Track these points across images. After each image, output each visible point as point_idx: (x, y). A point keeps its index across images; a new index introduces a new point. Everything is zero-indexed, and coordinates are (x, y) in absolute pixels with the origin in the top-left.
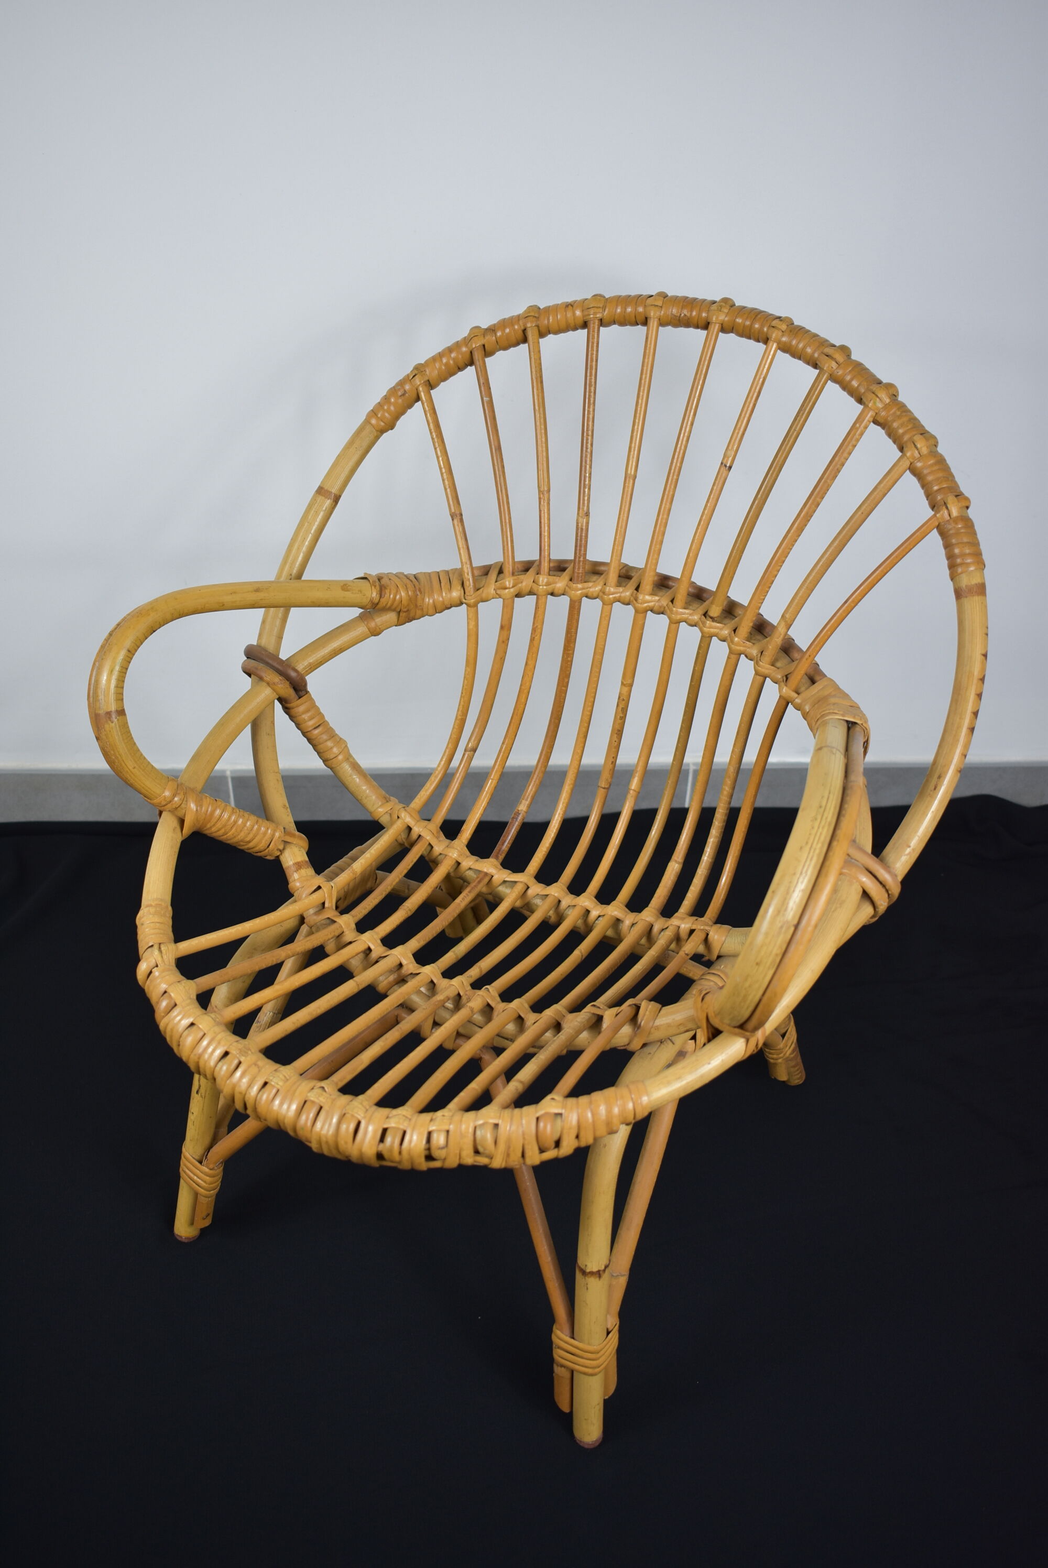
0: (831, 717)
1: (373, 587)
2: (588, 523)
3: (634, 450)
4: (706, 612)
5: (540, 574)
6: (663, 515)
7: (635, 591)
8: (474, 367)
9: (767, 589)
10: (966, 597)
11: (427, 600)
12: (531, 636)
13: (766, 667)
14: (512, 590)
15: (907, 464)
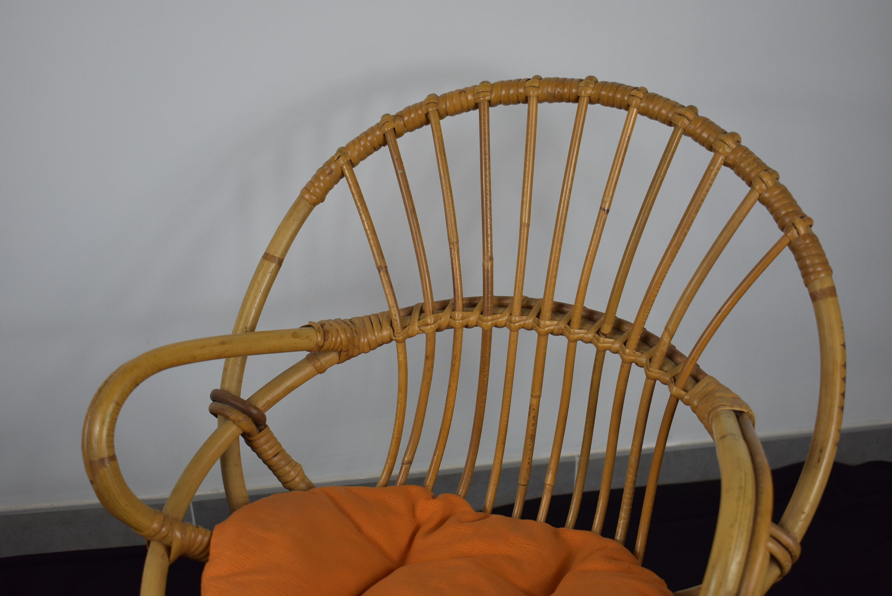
0: (722, 408)
1: (318, 333)
2: (492, 266)
3: (526, 204)
4: (599, 330)
5: (456, 310)
6: (555, 254)
7: (537, 319)
8: (387, 146)
9: (650, 307)
10: (821, 299)
11: (363, 340)
12: (452, 363)
13: (655, 372)
14: (433, 326)
15: (757, 195)
